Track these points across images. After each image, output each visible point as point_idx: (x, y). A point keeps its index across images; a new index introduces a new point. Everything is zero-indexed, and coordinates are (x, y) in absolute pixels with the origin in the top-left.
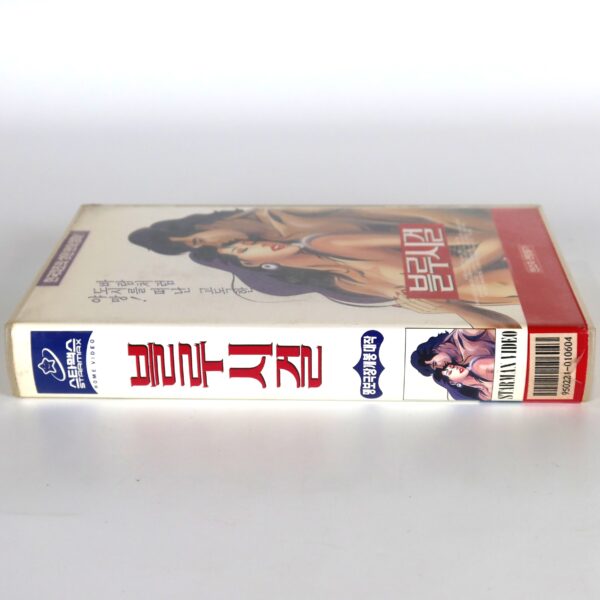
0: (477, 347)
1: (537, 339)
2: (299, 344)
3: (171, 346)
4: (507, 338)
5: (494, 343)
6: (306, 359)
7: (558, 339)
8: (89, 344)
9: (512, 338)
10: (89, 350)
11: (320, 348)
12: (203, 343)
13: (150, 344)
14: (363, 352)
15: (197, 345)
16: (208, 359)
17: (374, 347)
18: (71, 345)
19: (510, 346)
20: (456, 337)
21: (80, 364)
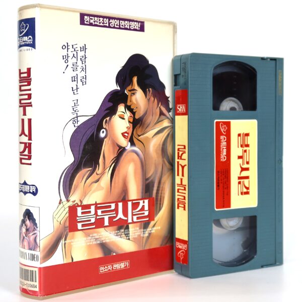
0: (32, 242)
1: (36, 271)
2: (32, 154)
3: (30, 90)
4: (36, 256)
5: (34, 250)
6: (27, 157)
7: (36, 282)
8: (30, 48)
9: (36, 259)
10: (28, 48)
11: (30, 164)
12: (31, 106)
13: (31, 79)
14: (30, 185)
15: (31, 103)
16: (27, 108)
17: (31, 191)
18: (30, 39)
19: (33, 258)
20: (36, 232)
21: (23, 43)
